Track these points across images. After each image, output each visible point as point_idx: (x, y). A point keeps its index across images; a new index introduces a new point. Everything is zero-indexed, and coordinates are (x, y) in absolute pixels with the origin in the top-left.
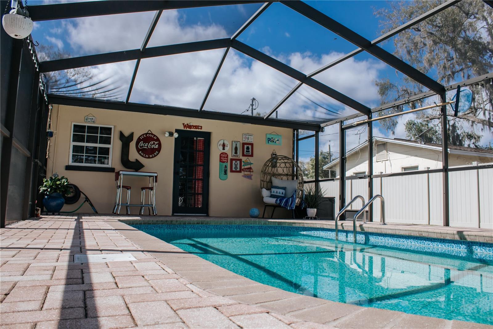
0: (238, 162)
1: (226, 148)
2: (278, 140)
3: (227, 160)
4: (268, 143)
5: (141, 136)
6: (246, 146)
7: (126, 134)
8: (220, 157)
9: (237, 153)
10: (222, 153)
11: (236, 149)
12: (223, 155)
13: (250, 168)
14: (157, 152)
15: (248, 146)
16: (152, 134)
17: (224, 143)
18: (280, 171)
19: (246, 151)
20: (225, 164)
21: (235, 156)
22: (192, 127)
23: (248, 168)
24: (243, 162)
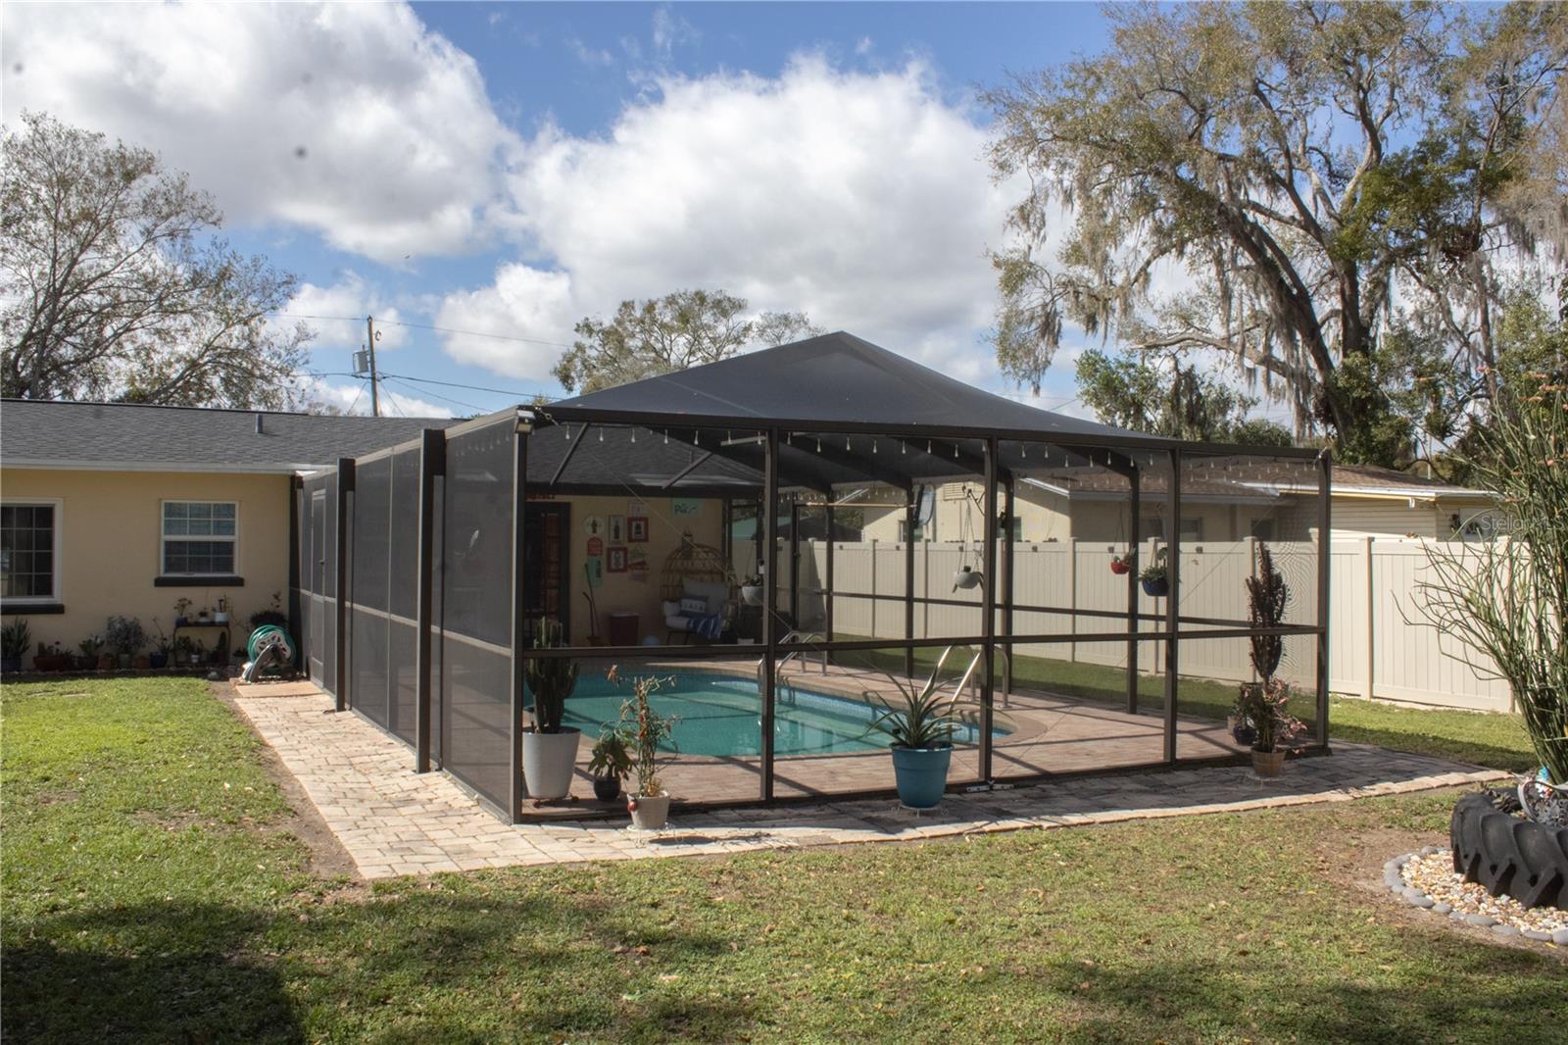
0: (621, 553)
1: (598, 529)
2: (694, 508)
3: (601, 550)
4: (676, 515)
6: (634, 524)
8: (589, 545)
9: (619, 538)
10: (593, 539)
11: (617, 529)
12: (594, 543)
13: (643, 563)
15: (638, 523)
17: (594, 521)
18: (698, 564)
19: (636, 533)
20: (596, 558)
21: (615, 542)
22: (537, 496)
23: (638, 564)
24: (631, 552)
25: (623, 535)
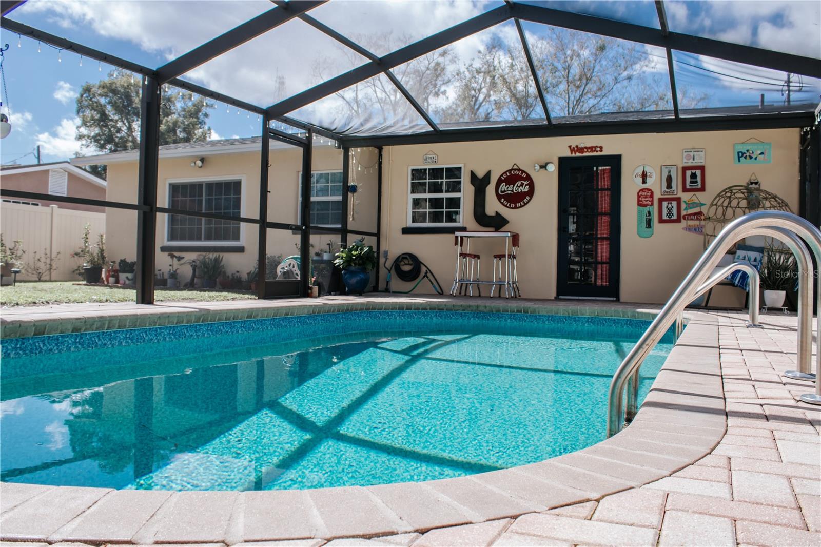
0: (674, 204)
1: (648, 179)
2: (762, 153)
3: (652, 201)
4: (739, 161)
5: (502, 175)
6: (689, 173)
7: (480, 174)
8: (639, 196)
9: (671, 188)
10: (642, 190)
11: (669, 179)
12: (643, 193)
13: (700, 213)
14: (527, 198)
15: (693, 171)
16: (519, 170)
17: (644, 171)
19: (691, 182)
20: (647, 209)
21: (667, 192)
22: (585, 150)
23: (694, 214)
24: (685, 202)
25: (677, 184)
